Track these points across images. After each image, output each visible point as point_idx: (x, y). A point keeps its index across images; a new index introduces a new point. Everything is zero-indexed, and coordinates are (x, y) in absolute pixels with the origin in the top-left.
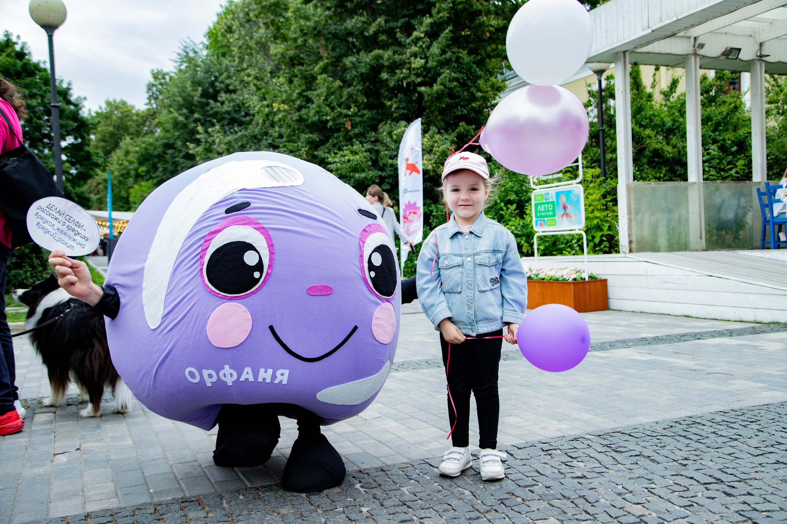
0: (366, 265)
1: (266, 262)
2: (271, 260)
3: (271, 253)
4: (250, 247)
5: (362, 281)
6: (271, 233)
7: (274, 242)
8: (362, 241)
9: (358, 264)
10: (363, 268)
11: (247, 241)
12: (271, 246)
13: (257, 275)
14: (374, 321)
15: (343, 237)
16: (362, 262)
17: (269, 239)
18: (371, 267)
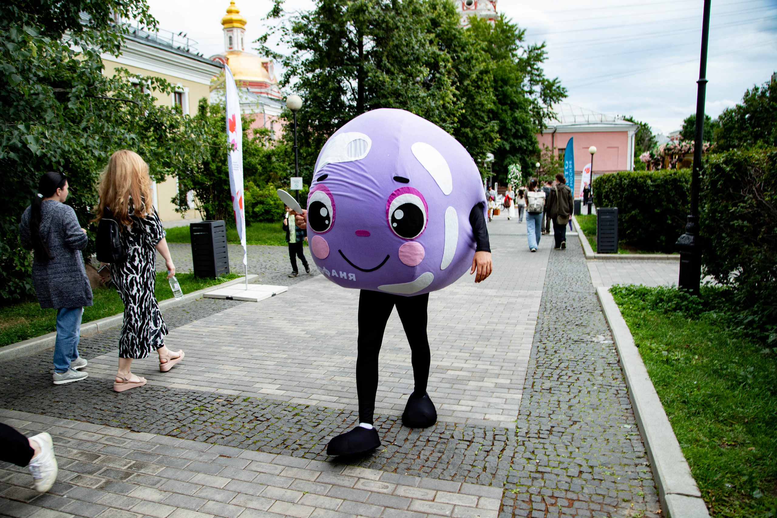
0: (390, 218)
1: (331, 215)
2: (334, 214)
3: (334, 210)
4: (323, 205)
5: (388, 229)
6: (334, 197)
7: (336, 202)
8: (389, 202)
9: (385, 218)
10: (388, 221)
11: (322, 202)
12: (333, 205)
13: (327, 222)
14: (400, 254)
15: (376, 200)
16: (387, 217)
17: (333, 201)
18: (394, 219)
